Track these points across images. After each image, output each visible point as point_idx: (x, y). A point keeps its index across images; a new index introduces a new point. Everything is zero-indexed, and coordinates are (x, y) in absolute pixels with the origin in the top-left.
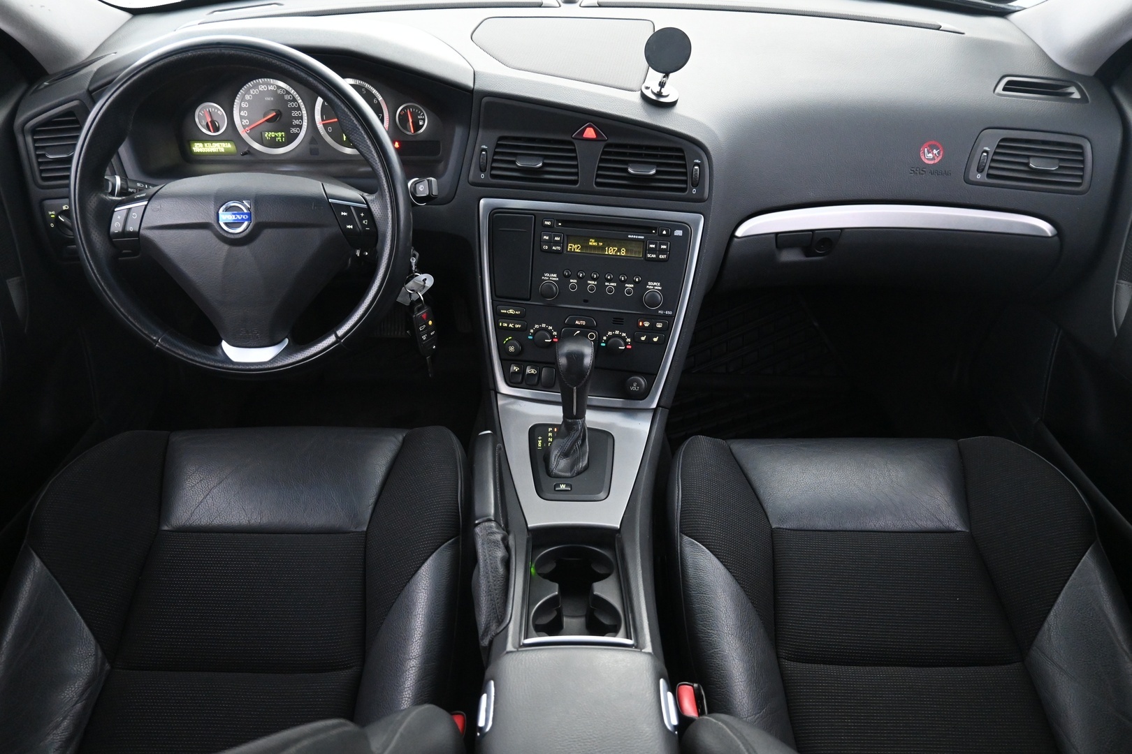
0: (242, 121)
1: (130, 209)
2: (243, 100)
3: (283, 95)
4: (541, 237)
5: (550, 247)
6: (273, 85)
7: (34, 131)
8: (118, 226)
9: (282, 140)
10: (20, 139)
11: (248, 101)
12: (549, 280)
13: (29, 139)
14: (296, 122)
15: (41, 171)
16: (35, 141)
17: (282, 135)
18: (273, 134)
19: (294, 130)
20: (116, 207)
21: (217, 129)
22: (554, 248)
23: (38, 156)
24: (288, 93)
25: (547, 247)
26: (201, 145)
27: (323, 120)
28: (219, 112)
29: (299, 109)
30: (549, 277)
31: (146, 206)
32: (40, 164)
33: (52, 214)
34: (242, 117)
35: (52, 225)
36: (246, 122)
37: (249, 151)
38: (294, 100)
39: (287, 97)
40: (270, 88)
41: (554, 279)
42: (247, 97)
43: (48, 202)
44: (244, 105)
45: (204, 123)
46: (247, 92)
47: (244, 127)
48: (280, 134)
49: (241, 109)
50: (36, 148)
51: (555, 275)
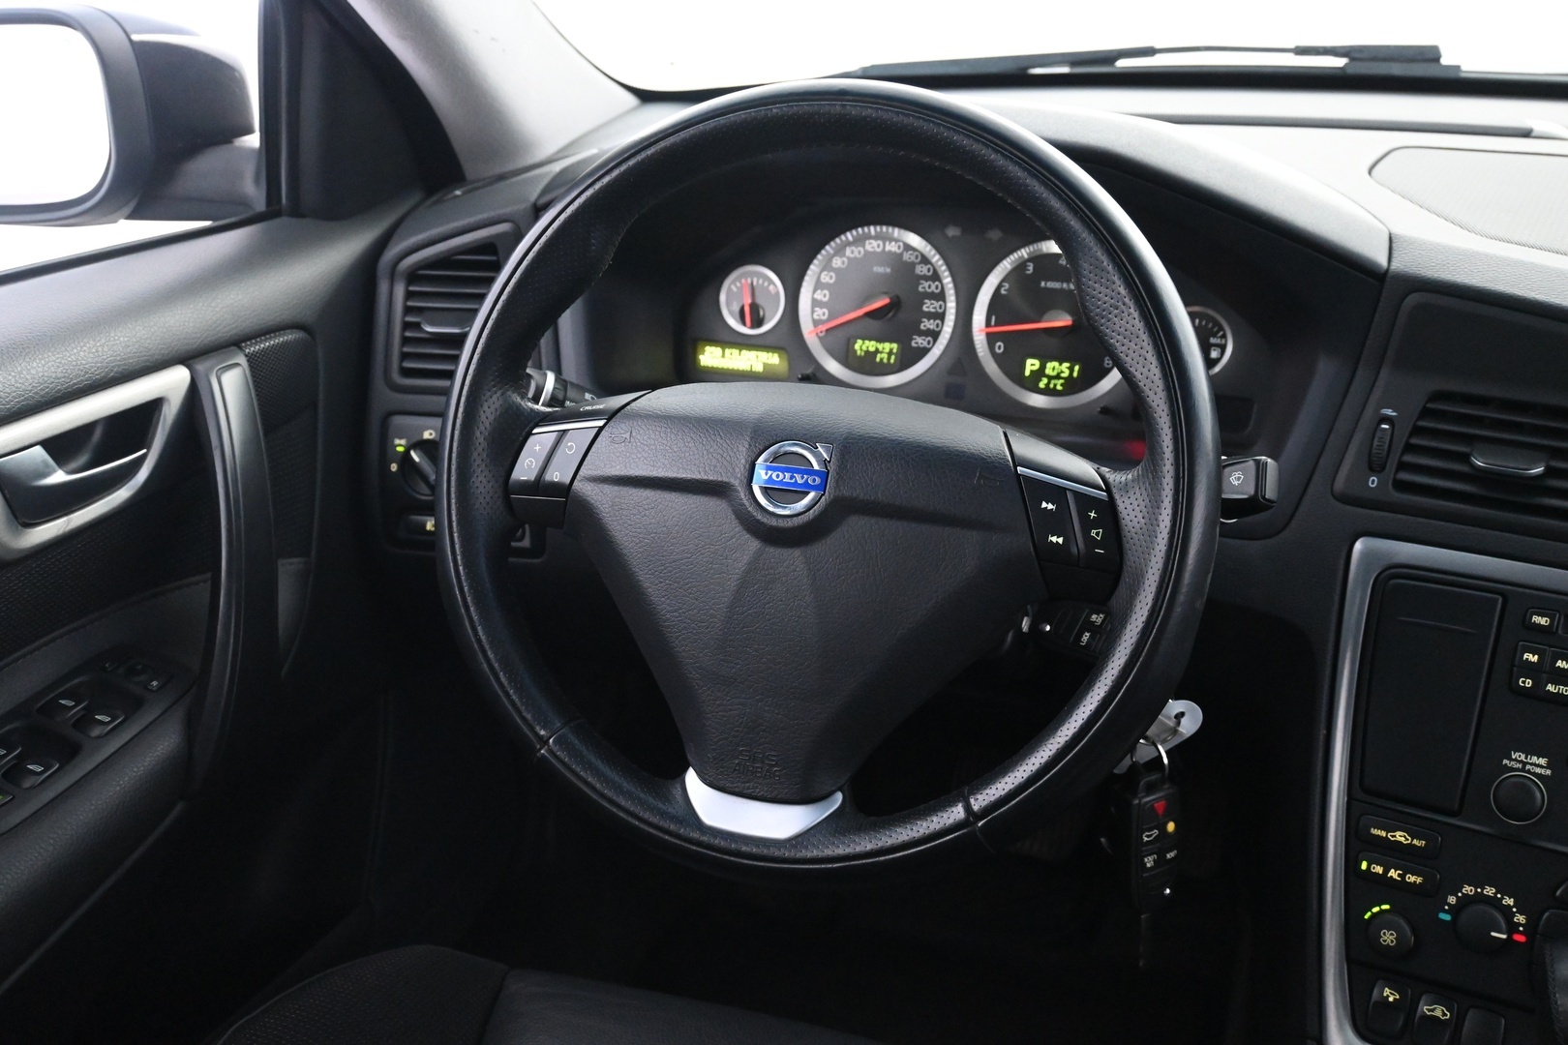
0: (813, 312)
1: (565, 431)
2: (827, 267)
3: (913, 265)
4: (1516, 652)
5: (1539, 684)
6: (897, 241)
7: (413, 277)
8: (529, 466)
9: (889, 359)
10: (383, 287)
11: (837, 271)
12: (1523, 770)
13: (400, 291)
14: (928, 324)
15: (405, 356)
16: (409, 295)
17: (891, 350)
18: (871, 346)
19: (919, 341)
20: (537, 425)
21: (758, 322)
22: (1550, 687)
23: (406, 326)
24: (925, 260)
25: (1529, 683)
26: (718, 350)
27: (988, 324)
28: (771, 287)
29: (941, 296)
30: (1525, 764)
31: (601, 429)
32: (405, 341)
33: (400, 445)
34: (815, 303)
35: (394, 467)
36: (821, 313)
37: (814, 375)
38: (936, 277)
39: (922, 270)
40: (888, 248)
41: (1538, 770)
42: (837, 262)
43: (398, 420)
44: (826, 278)
45: (736, 308)
46: (840, 251)
47: (816, 323)
48: (887, 346)
49: (819, 285)
50: (408, 310)
51: (1542, 761)
